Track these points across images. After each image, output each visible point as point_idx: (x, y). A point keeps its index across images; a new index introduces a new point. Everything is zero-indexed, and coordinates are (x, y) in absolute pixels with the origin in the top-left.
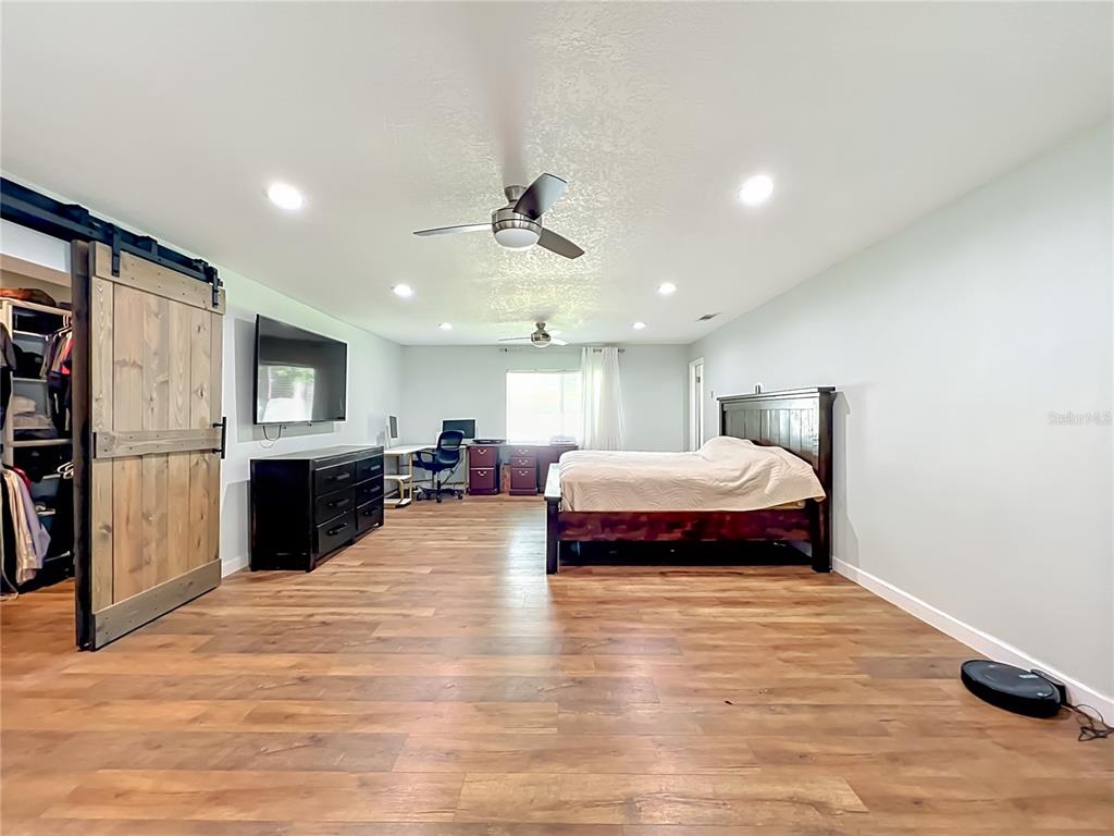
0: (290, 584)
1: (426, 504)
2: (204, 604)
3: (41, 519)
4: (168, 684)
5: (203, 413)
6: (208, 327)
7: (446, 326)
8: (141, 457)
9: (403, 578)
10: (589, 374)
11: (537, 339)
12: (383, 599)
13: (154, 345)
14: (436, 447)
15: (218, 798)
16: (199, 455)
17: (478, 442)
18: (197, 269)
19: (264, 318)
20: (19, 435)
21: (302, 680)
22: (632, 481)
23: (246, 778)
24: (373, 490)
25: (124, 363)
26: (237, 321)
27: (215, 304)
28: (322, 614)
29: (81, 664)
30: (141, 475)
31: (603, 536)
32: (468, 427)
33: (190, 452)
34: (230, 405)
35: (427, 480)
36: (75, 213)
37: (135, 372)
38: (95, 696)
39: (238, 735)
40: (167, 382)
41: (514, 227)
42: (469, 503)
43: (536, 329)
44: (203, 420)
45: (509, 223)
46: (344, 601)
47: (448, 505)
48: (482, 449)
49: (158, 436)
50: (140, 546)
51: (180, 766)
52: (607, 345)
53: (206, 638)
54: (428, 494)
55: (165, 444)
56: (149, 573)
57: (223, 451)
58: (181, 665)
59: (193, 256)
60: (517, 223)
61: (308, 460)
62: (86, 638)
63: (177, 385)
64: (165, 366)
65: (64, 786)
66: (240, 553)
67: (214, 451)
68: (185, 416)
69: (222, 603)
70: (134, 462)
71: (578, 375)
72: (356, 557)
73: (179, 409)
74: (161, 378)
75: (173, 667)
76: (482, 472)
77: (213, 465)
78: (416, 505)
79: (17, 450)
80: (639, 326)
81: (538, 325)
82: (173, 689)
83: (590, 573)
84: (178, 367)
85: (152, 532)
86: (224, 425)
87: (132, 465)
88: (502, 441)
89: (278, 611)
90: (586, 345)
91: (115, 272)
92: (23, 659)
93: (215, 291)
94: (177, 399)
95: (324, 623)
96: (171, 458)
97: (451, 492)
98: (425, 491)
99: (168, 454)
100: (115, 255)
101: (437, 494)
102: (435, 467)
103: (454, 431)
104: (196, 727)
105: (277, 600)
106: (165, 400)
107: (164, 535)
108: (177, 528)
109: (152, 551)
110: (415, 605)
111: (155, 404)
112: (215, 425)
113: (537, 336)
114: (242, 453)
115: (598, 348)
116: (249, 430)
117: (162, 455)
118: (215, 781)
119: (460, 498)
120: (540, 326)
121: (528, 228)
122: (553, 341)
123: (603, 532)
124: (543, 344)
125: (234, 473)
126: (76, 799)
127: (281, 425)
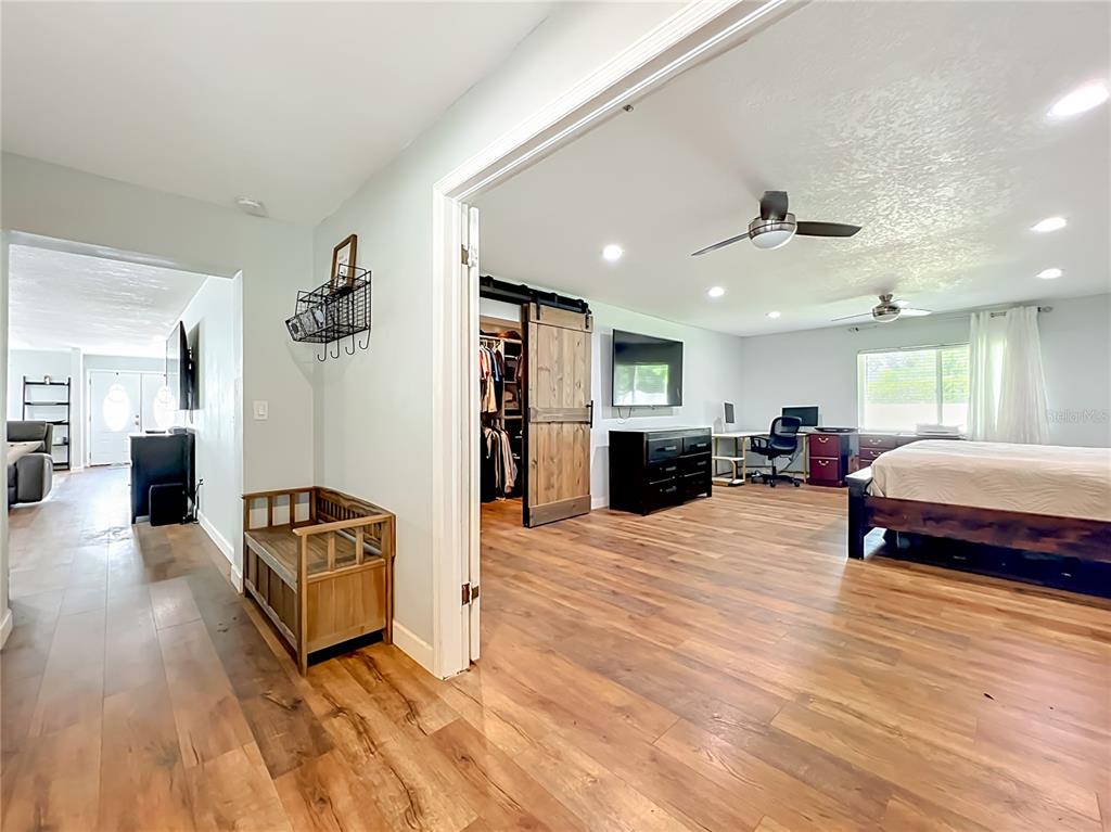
0: (631, 521)
1: (759, 487)
2: (580, 520)
3: (514, 460)
4: (557, 550)
5: (581, 397)
6: (583, 341)
7: (774, 315)
8: (549, 423)
9: (708, 532)
10: (982, 347)
11: (880, 314)
12: (687, 541)
13: (555, 358)
14: (769, 433)
15: (564, 597)
16: (578, 425)
17: (821, 430)
18: (578, 306)
19: (618, 331)
20: (507, 413)
21: (618, 567)
22: (972, 472)
23: (577, 594)
24: (699, 464)
25: (542, 369)
26: (602, 335)
27: (587, 327)
28: (641, 540)
29: (523, 531)
30: (550, 434)
31: (925, 529)
32: (810, 415)
33: (574, 422)
34: (597, 394)
35: (765, 466)
36: (523, 289)
37: (547, 373)
38: (527, 545)
39: (579, 578)
40: (561, 379)
41: (766, 231)
42: (804, 491)
43: (880, 302)
44: (580, 403)
45: (762, 229)
46: (660, 536)
47: (782, 490)
48: (824, 437)
49: (558, 410)
50: (550, 476)
51: (553, 581)
52: (1017, 304)
53: (577, 536)
54: (765, 478)
55: (561, 416)
56: (553, 493)
57: (591, 423)
58: (563, 543)
59: (576, 298)
60: (768, 228)
61: (642, 433)
62: (526, 522)
63: (567, 381)
64: (561, 369)
65: (513, 572)
66: (604, 495)
67: (587, 423)
68: (572, 401)
69: (589, 521)
70: (547, 425)
71: (967, 349)
72: (680, 513)
73: (568, 395)
74: (559, 377)
75: (559, 544)
76: (823, 461)
77: (587, 433)
78: (750, 486)
79: (506, 421)
80: (1052, 274)
81: (882, 298)
82: (557, 552)
83: (907, 568)
84: (567, 369)
85: (555, 470)
86: (592, 406)
87: (545, 426)
88: (850, 430)
89: (617, 532)
90: (977, 311)
91: (538, 318)
92: (505, 525)
93: (587, 318)
94: (567, 390)
95: (642, 545)
96: (564, 425)
97: (789, 480)
98: (763, 476)
99: (562, 423)
100: (538, 308)
101: (774, 479)
102: (772, 454)
103: (795, 418)
104: (563, 570)
105: (619, 527)
106: (561, 388)
107: (560, 472)
108: (567, 468)
109: (554, 480)
110: (708, 550)
111: (556, 392)
112: (588, 406)
113: (881, 310)
114: (604, 425)
115: (996, 312)
116: (609, 411)
117: (559, 423)
118: (565, 591)
119: (797, 486)
120: (885, 299)
121: (780, 229)
122: (903, 313)
123: (925, 525)
124: (891, 318)
125: (599, 441)
126: (515, 577)
127: (631, 408)
